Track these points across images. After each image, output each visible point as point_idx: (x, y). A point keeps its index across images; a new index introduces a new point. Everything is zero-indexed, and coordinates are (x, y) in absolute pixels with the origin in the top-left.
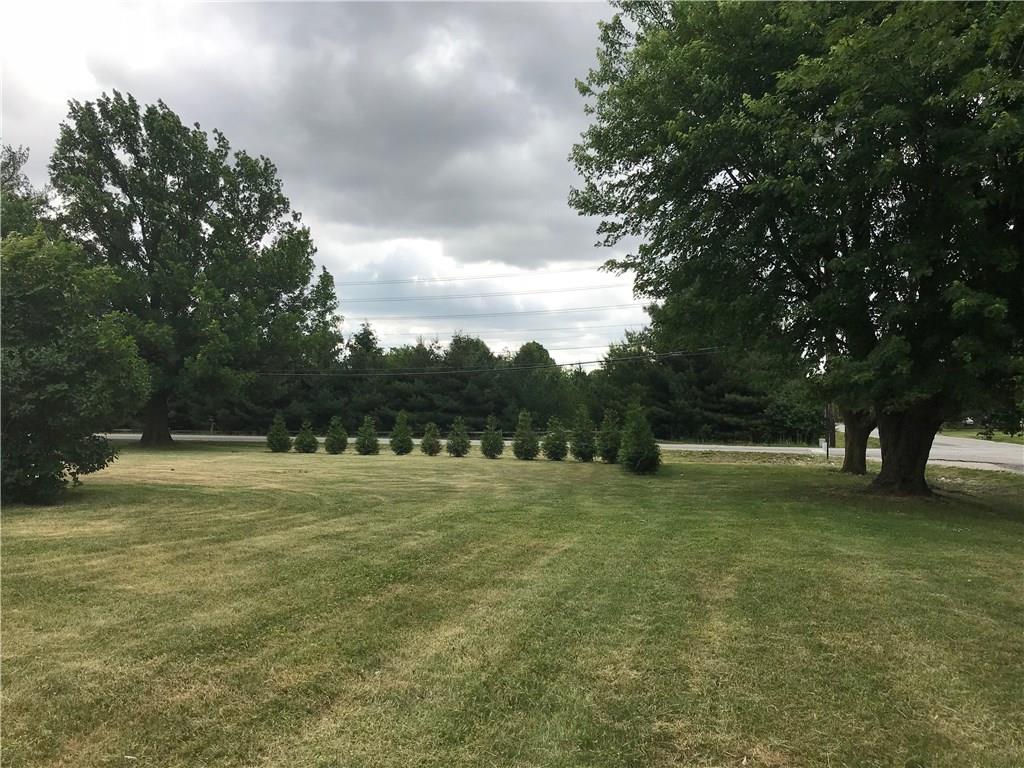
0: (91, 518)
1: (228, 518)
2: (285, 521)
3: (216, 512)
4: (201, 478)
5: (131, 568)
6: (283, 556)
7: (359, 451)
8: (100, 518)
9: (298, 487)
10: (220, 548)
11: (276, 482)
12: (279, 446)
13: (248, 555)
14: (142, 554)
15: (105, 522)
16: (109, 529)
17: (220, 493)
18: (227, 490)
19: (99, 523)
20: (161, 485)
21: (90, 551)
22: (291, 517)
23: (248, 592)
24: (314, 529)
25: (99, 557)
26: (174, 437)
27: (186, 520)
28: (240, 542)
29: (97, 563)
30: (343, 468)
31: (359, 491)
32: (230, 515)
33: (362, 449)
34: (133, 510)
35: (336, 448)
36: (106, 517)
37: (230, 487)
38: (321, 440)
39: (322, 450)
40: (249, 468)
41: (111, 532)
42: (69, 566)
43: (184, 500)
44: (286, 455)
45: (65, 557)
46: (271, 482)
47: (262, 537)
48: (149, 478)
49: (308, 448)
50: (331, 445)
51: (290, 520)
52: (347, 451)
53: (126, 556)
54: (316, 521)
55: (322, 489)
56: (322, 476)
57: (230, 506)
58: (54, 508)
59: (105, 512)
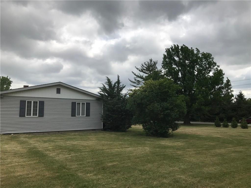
0: (176, 142)
1: (208, 144)
2: (224, 146)
3: (204, 142)
4: (199, 133)
5: (187, 155)
6: (225, 156)
7: (241, 127)
8: (178, 142)
9: (225, 137)
10: (207, 152)
11: (219, 135)
12: (218, 126)
13: (215, 154)
14: (189, 151)
15: (179, 143)
16: (180, 144)
17: (205, 137)
18: (206, 137)
19: (178, 143)
20: (190, 135)
21: (177, 149)
22: (225, 145)
23: (218, 165)
24: (233, 149)
25: (179, 151)
26: (191, 122)
27: (197, 144)
28: (212, 151)
29: (179, 152)
30: (238, 132)
31: (244, 139)
32: (209, 143)
33: (243, 127)
34: (185, 140)
35: (235, 126)
36: (179, 141)
37: (207, 136)
38: (230, 124)
39: (230, 127)
40: (211, 131)
41: (181, 145)
42: (173, 152)
43: (196, 138)
44: (220, 128)
45: (172, 150)
46: (217, 135)
47: (218, 150)
48: (187, 133)
49: (226, 126)
50: (233, 126)
51: (225, 146)
52: (238, 127)
53: (185, 151)
54: (232, 147)
55: (232, 138)
56: (232, 134)
57: (207, 141)
58: (168, 138)
59: (178, 140)
